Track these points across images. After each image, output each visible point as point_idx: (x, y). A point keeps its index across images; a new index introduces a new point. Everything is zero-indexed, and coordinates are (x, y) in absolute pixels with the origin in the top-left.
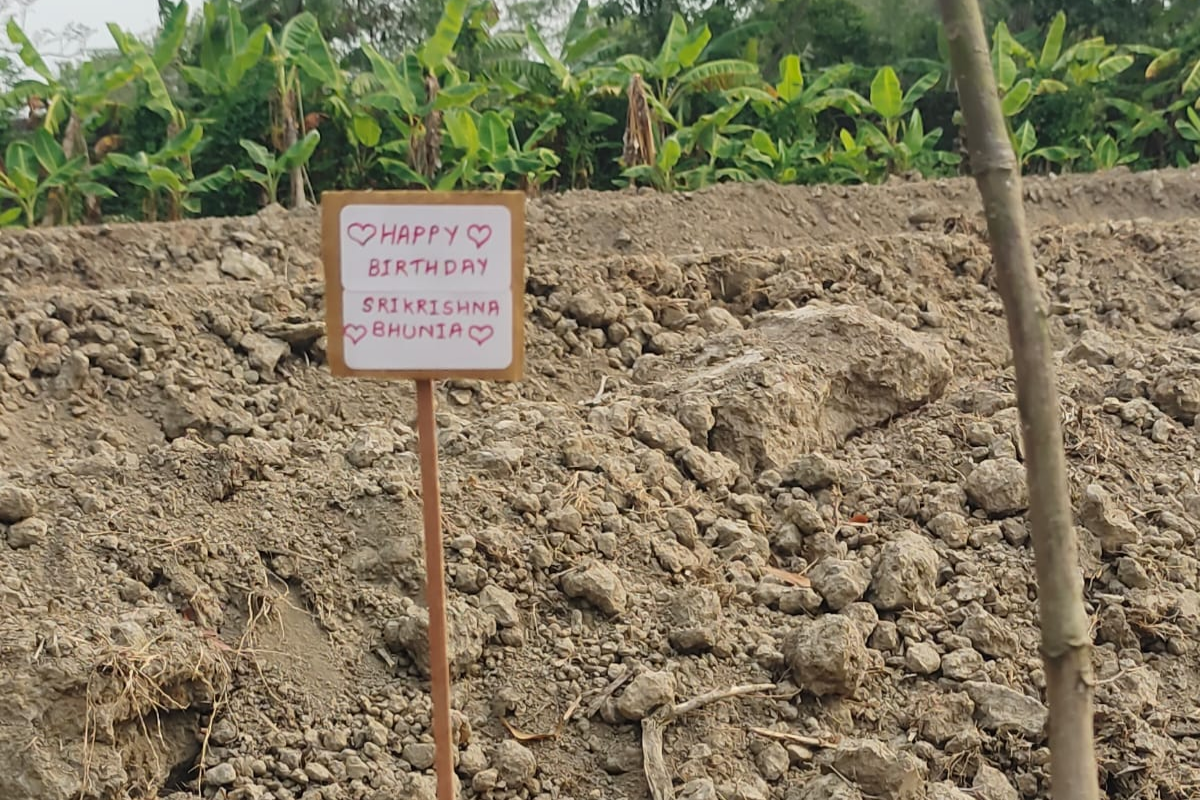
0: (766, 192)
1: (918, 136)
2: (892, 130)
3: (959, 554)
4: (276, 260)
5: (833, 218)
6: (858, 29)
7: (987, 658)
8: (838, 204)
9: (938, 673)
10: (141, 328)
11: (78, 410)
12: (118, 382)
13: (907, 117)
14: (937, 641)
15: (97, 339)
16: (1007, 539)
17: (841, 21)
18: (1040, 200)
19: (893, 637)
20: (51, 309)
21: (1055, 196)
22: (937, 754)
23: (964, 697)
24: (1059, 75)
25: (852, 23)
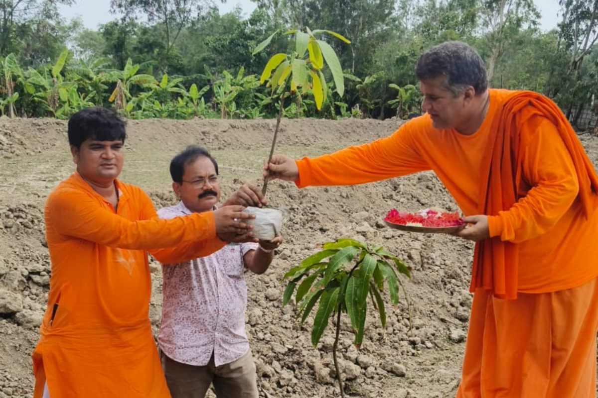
0: (160, 122)
1: (203, 105)
2: (196, 103)
3: (265, 310)
4: (8, 137)
5: (180, 131)
6: (182, 64)
7: (273, 335)
8: (181, 126)
9: (264, 339)
10: (33, 214)
11: (18, 238)
12: (28, 229)
13: (200, 99)
14: (263, 332)
15: (21, 217)
16: (274, 306)
17: (176, 61)
18: (238, 128)
19: (254, 331)
20: (8, 209)
21: (243, 127)
22: (265, 358)
23: (269, 346)
24: (242, 85)
25: (180, 62)
